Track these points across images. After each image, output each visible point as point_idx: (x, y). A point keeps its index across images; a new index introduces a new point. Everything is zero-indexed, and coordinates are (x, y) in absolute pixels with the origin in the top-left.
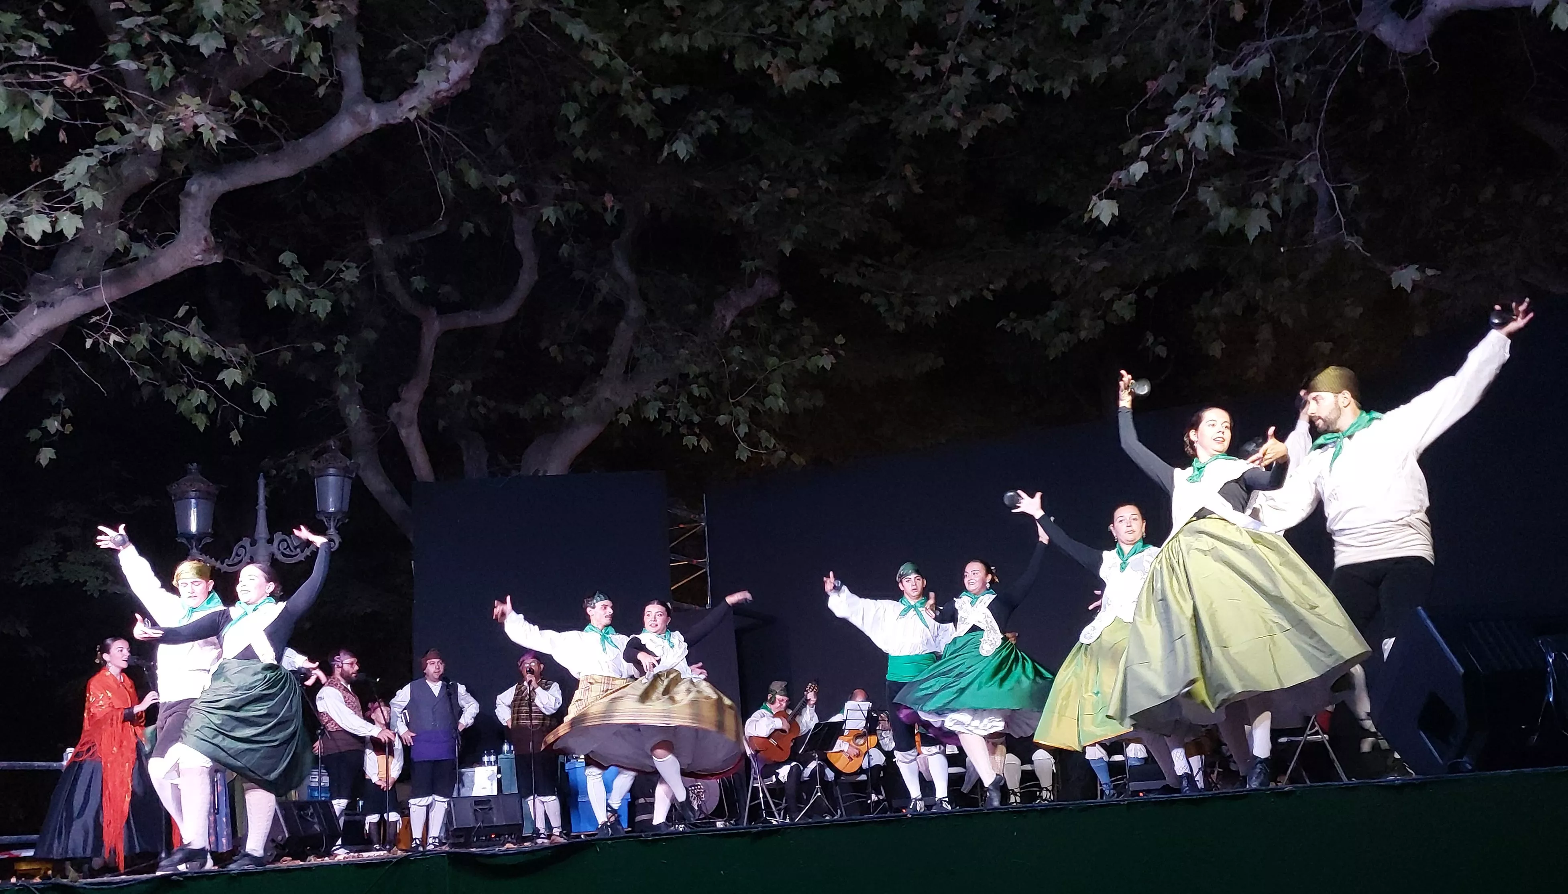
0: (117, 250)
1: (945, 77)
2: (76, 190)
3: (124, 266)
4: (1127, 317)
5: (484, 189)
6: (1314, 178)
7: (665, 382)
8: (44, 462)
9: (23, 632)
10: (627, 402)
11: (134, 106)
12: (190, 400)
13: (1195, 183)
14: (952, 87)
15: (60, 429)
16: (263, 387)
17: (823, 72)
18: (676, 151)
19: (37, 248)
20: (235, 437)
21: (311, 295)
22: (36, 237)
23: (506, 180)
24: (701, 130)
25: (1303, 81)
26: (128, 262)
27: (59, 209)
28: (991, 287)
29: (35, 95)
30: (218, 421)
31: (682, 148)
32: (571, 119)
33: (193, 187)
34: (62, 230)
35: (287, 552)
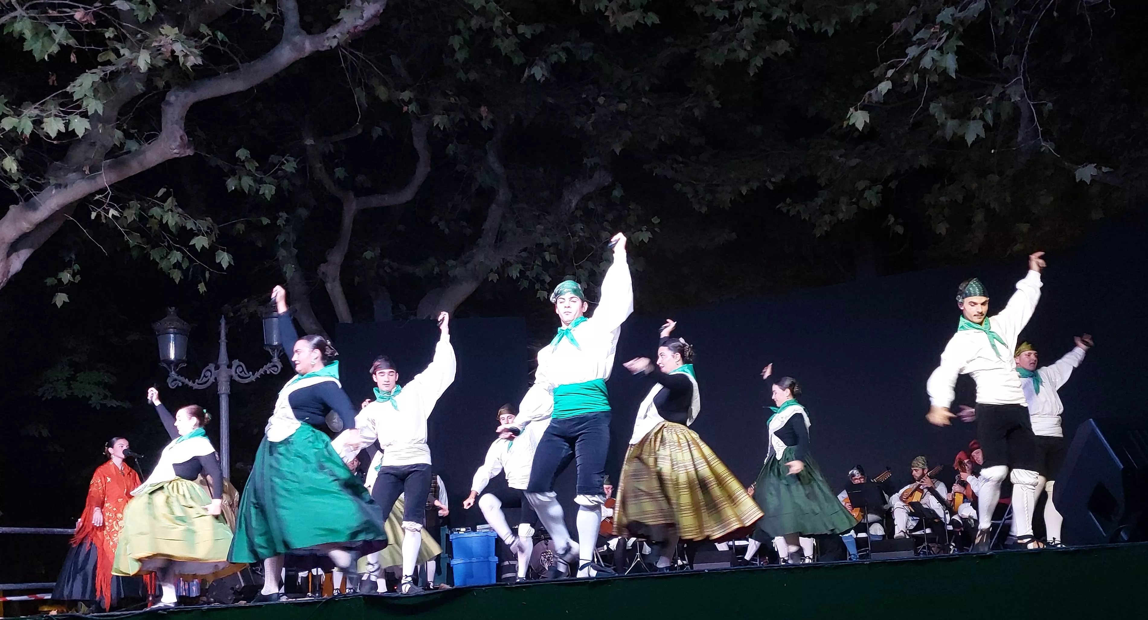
0: (115, 144)
1: (739, 19)
2: (84, 100)
3: (119, 158)
4: (874, 203)
5: (389, 102)
6: (1019, 97)
7: (525, 250)
8: (59, 304)
9: (45, 433)
10: (496, 264)
11: (128, 35)
12: (169, 259)
13: (929, 100)
14: (745, 26)
15: (72, 280)
16: (224, 250)
17: (647, 14)
18: (534, 74)
19: (55, 142)
20: (202, 288)
21: (260, 182)
22: (53, 135)
23: (406, 95)
24: (554, 59)
25: (1011, 22)
26: (122, 155)
27: (71, 113)
28: (773, 180)
29: (52, 27)
30: (190, 276)
31: (539, 72)
32: (457, 49)
33: (171, 97)
34: (74, 129)
35: (243, 374)
